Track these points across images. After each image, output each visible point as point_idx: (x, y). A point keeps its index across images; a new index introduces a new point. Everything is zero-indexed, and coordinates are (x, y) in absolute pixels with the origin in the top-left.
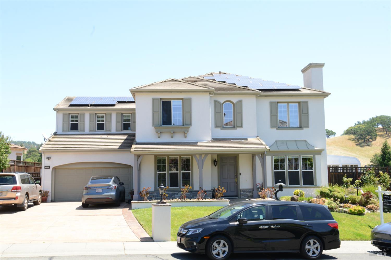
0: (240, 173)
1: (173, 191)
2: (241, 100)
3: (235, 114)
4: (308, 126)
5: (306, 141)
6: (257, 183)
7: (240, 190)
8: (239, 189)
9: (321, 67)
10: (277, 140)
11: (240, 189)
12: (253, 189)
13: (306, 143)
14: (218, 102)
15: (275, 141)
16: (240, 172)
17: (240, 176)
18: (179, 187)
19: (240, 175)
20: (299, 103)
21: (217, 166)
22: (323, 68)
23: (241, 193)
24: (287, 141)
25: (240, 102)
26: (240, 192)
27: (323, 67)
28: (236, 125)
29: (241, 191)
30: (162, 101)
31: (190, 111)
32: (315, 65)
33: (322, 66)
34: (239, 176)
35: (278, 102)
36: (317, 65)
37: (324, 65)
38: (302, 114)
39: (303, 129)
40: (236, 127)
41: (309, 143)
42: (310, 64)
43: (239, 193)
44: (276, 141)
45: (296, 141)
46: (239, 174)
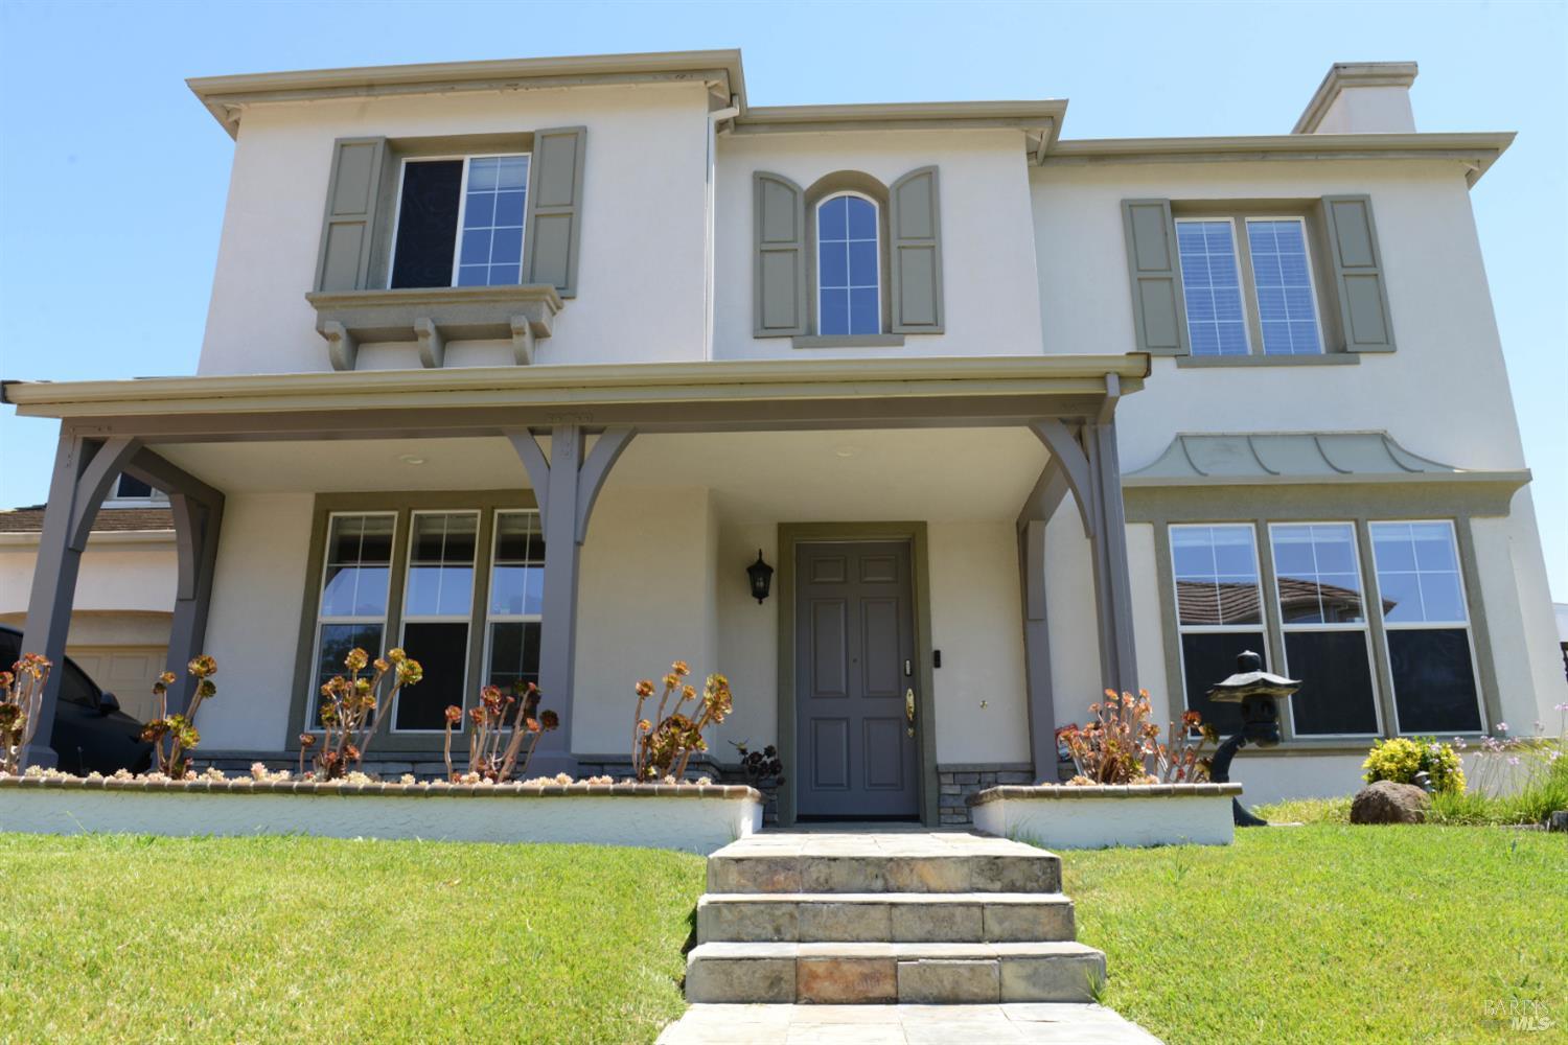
0: (937, 654)
1: (417, 757)
2: (930, 167)
3: (894, 249)
4: (1385, 343)
5: (1384, 438)
6: (1057, 726)
7: (938, 772)
8: (928, 765)
9: (1402, 80)
10: (1187, 430)
11: (937, 767)
12: (1033, 763)
13: (1387, 448)
14: (777, 182)
15: (1170, 438)
16: (938, 642)
17: (936, 672)
18: (462, 731)
19: (937, 664)
20: (1309, 208)
21: (771, 602)
22: (1412, 91)
23: (940, 794)
24: (1256, 436)
25: (925, 180)
26: (940, 784)
27: (1409, 85)
28: (901, 319)
29: (944, 779)
30: (404, 161)
31: (569, 202)
32: (1364, 71)
33: (1406, 80)
34: (931, 675)
35: (1179, 208)
36: (1376, 71)
37: (1417, 73)
38: (1340, 272)
39: (1357, 362)
40: (896, 328)
41: (1402, 446)
42: (1337, 67)
43: (930, 795)
44: (1181, 438)
45: (1316, 438)
46: (926, 660)
